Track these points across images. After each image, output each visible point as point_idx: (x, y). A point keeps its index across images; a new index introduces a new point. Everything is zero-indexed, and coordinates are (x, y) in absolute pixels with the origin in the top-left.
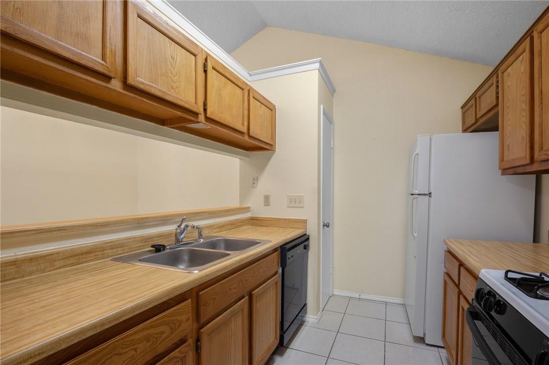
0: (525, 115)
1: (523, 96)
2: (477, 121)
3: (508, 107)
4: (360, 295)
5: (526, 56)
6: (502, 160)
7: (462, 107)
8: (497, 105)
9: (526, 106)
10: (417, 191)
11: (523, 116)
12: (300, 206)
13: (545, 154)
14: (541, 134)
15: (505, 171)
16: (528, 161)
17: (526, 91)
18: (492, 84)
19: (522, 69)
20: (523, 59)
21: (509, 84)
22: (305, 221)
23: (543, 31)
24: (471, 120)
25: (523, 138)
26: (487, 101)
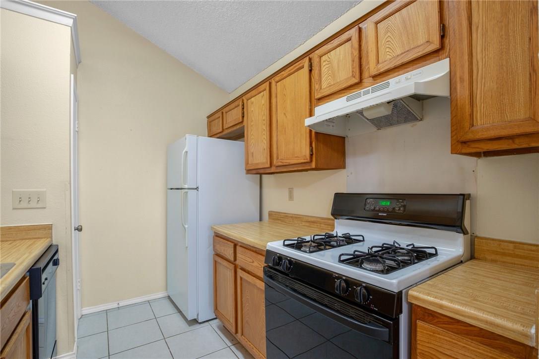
0: (265, 133)
1: (264, 120)
2: (223, 130)
3: (252, 126)
4: (118, 304)
5: (266, 93)
6: (247, 163)
7: (208, 117)
8: (242, 122)
9: (266, 127)
10: (186, 186)
11: (264, 134)
12: (38, 206)
13: (281, 162)
14: (277, 148)
15: (249, 171)
16: (268, 165)
17: (266, 117)
18: (239, 106)
19: (263, 102)
20: (264, 95)
21: (252, 109)
22: (49, 228)
23: (278, 82)
24: (217, 128)
25: (264, 149)
26: (233, 117)
